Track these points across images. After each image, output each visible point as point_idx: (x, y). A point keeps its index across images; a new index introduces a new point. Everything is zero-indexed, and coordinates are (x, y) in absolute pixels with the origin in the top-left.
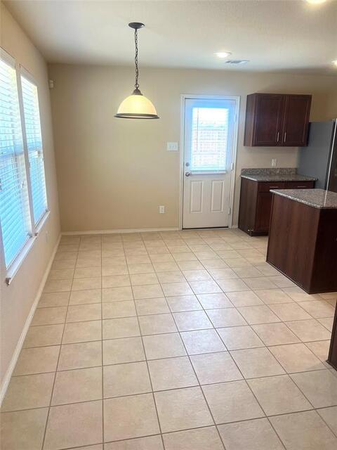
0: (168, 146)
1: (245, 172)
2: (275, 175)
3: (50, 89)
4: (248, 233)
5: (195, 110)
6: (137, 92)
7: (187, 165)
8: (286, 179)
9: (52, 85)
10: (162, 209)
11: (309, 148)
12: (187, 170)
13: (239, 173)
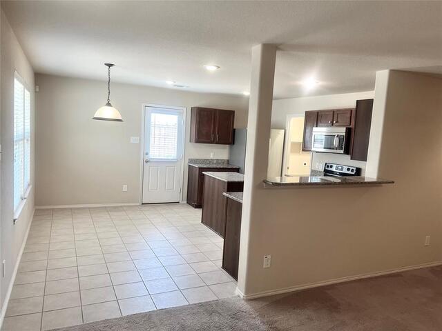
0: (132, 140)
1: (191, 161)
2: (213, 163)
3: (36, 92)
4: (193, 206)
5: (153, 115)
6: (109, 104)
7: (147, 154)
8: (218, 167)
9: (38, 90)
10: (125, 188)
11: (235, 145)
12: (146, 158)
13: (187, 162)
